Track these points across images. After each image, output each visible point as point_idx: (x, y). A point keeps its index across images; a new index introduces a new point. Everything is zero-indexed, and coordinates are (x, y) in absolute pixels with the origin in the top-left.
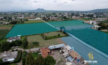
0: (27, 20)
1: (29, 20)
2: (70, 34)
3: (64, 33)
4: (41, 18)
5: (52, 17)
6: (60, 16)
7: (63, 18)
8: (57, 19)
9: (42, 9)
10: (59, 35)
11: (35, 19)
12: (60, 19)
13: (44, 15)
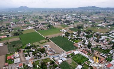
1: (24, 30)
2: (50, 40)
3: (48, 40)
4: (31, 26)
5: (40, 25)
7: (48, 26)
8: (44, 27)
9: (26, 7)
10: (46, 41)
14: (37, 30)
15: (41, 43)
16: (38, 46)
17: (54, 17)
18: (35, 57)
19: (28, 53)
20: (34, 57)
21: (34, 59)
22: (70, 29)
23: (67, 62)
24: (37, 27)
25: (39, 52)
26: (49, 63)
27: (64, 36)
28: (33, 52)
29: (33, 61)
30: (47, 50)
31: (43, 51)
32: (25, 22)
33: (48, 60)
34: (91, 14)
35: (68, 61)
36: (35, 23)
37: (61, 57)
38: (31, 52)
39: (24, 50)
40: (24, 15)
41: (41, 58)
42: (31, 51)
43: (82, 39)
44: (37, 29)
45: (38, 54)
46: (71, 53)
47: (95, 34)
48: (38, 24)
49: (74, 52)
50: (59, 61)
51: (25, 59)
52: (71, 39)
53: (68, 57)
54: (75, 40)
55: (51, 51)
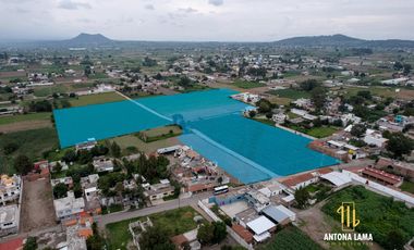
0: (73, 96)
4: (111, 83)
5: (147, 80)
6: (172, 72)
7: (179, 84)
8: (162, 86)
9: (99, 37)
10: (171, 132)
11: (96, 91)
12: (172, 88)
13: (117, 68)
14: (131, 96)
15: (149, 140)
16: (133, 150)
17: (200, 60)
18: (111, 200)
19: (77, 181)
20: (104, 201)
21: (104, 210)
22: (273, 93)
23: (304, 229)
24: (134, 85)
25: (136, 176)
26: (191, 235)
27: (252, 114)
28: (101, 174)
29: (94, 225)
30: (178, 167)
31: (155, 170)
32: (88, 72)
33: (185, 216)
34: (339, 55)
35: (303, 223)
36: (128, 75)
37: (262, 200)
38: (93, 178)
39: (58, 167)
40: (87, 57)
41: (142, 205)
42: (92, 170)
43: (339, 124)
44: (134, 92)
45: (131, 186)
46: (308, 183)
47: (394, 105)
48: (137, 78)
49: (323, 176)
50: (251, 225)
51: (52, 208)
52: (287, 123)
53: (301, 201)
54: (310, 128)
55: (201, 172)
